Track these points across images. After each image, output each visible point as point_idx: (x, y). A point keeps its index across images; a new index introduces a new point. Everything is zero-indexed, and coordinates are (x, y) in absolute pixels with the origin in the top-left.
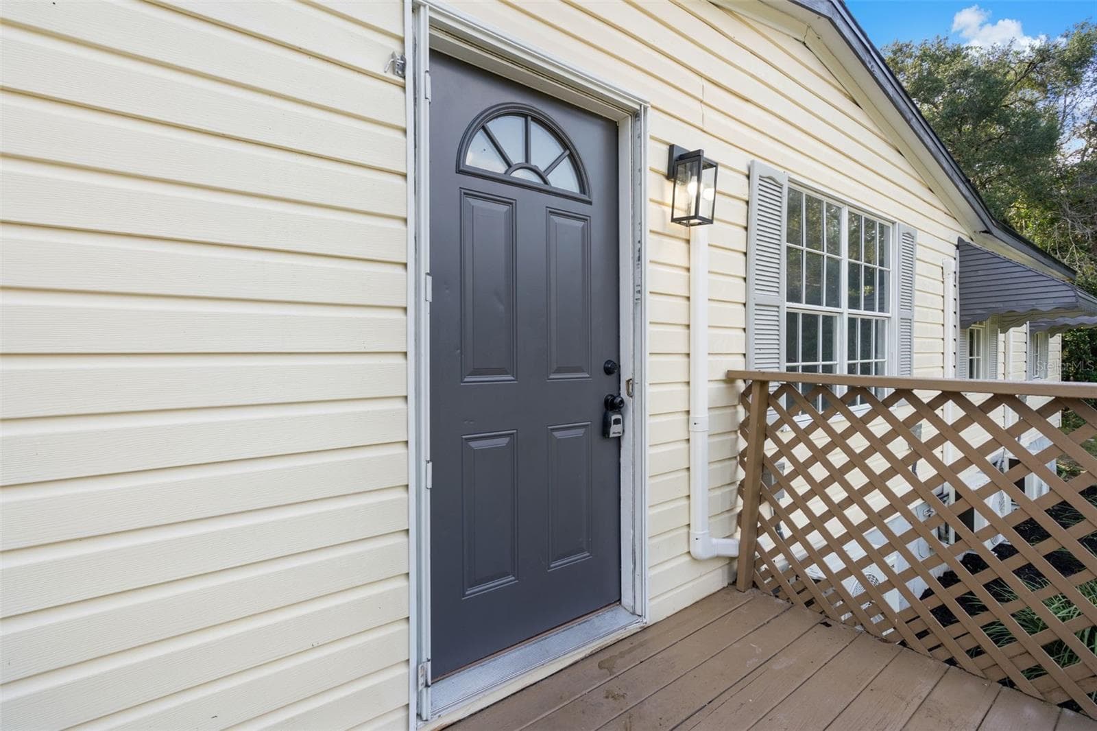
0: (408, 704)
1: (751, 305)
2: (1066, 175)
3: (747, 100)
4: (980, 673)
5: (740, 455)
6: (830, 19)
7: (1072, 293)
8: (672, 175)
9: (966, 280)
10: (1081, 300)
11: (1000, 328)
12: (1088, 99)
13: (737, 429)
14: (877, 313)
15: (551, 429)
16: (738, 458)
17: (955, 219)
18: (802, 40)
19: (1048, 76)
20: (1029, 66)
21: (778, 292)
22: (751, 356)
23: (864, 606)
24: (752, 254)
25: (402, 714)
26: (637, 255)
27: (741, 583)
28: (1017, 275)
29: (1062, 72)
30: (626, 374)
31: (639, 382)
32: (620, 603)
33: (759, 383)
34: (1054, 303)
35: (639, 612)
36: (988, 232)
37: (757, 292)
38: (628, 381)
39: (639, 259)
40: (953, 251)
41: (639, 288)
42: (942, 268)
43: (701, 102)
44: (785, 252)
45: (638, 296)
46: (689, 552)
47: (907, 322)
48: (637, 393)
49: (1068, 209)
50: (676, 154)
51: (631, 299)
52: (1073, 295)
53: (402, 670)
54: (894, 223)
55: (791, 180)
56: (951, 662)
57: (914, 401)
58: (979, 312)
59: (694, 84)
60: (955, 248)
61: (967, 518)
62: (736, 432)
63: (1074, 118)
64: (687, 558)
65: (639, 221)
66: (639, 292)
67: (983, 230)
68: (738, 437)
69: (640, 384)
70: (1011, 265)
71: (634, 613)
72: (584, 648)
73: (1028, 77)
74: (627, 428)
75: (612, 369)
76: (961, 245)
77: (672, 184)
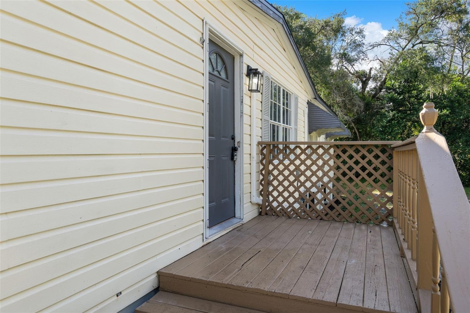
0: (203, 233)
1: (263, 120)
2: (333, 75)
3: (262, 50)
4: (327, 220)
5: (260, 171)
6: (282, 25)
7: (339, 123)
8: (248, 75)
9: (310, 116)
10: (342, 125)
11: (318, 135)
12: (340, 42)
13: (259, 162)
14: (288, 126)
15: (222, 156)
16: (260, 172)
17: (307, 93)
18: (273, 29)
19: (328, 33)
20: (322, 27)
21: (268, 116)
22: (263, 137)
23: (300, 211)
24: (263, 102)
25: (201, 236)
26: (241, 101)
27: (263, 213)
28: (325, 115)
29: (332, 33)
30: (237, 140)
31: (242, 142)
32: (235, 217)
33: (268, 145)
34: (335, 126)
35: (242, 218)
36: (315, 98)
37: (264, 115)
38: (238, 142)
39: (242, 102)
40: (306, 105)
41: (242, 112)
42: (304, 111)
43: (253, 50)
44: (270, 102)
45: (242, 114)
46: (251, 202)
47: (296, 130)
48: (241, 146)
49: (334, 90)
50: (250, 68)
51: (240, 115)
52: (340, 123)
53: (202, 223)
54: (293, 93)
55: (272, 78)
56: (321, 219)
57: (312, 148)
58: (314, 128)
59: (251, 44)
60: (307, 104)
61: (313, 201)
62: (259, 163)
63: (335, 50)
64: (250, 204)
65: (242, 90)
66: (242, 113)
67: (314, 98)
68: (260, 165)
69: (242, 143)
70: (323, 111)
71: (240, 219)
72: (232, 227)
73: (321, 32)
74: (238, 158)
75: (233, 138)
76: (309, 103)
77: (249, 79)
